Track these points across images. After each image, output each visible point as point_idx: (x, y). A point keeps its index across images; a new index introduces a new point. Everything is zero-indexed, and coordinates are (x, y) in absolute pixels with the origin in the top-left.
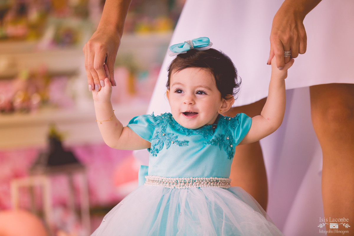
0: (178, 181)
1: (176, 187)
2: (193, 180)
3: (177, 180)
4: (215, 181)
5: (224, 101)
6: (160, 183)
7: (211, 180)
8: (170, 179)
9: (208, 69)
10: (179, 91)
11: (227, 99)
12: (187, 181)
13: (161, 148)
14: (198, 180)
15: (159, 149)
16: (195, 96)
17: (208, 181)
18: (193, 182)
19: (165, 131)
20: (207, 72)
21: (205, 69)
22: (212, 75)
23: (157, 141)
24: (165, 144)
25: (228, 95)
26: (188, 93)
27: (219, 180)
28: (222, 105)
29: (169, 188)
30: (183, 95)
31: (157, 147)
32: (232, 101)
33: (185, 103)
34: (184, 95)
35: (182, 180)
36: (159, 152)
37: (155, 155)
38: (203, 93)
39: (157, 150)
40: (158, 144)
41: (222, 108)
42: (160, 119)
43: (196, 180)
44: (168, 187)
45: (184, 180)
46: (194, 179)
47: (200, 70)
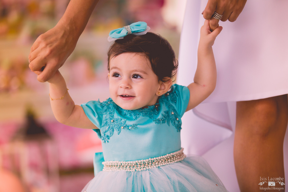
0: (138, 164)
1: (137, 169)
2: (151, 161)
3: (136, 163)
4: (171, 157)
5: (162, 83)
6: (119, 167)
7: (167, 157)
8: (129, 162)
9: (143, 54)
10: (116, 75)
11: (164, 82)
12: (146, 163)
13: (112, 134)
14: (156, 160)
15: (109, 135)
16: (131, 80)
17: (165, 159)
18: (152, 162)
19: (113, 117)
20: (142, 56)
21: (140, 54)
22: (148, 59)
23: (107, 128)
24: (115, 129)
25: (165, 78)
26: (124, 77)
27: (174, 155)
28: (160, 87)
29: (130, 172)
30: (120, 79)
31: (108, 133)
32: (170, 83)
33: (121, 87)
34: (122, 79)
35: (141, 162)
36: (110, 138)
37: (106, 142)
38: (139, 77)
39: (108, 136)
40: (108, 131)
41: (160, 90)
42: (106, 105)
43: (154, 160)
44: (128, 170)
45: (144, 162)
46: (152, 159)
47: (135, 55)
